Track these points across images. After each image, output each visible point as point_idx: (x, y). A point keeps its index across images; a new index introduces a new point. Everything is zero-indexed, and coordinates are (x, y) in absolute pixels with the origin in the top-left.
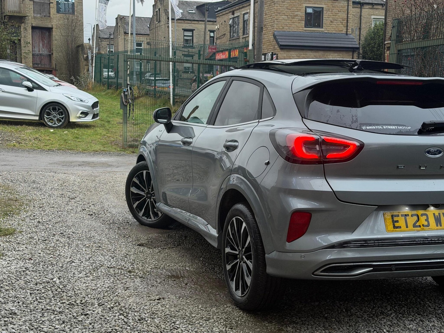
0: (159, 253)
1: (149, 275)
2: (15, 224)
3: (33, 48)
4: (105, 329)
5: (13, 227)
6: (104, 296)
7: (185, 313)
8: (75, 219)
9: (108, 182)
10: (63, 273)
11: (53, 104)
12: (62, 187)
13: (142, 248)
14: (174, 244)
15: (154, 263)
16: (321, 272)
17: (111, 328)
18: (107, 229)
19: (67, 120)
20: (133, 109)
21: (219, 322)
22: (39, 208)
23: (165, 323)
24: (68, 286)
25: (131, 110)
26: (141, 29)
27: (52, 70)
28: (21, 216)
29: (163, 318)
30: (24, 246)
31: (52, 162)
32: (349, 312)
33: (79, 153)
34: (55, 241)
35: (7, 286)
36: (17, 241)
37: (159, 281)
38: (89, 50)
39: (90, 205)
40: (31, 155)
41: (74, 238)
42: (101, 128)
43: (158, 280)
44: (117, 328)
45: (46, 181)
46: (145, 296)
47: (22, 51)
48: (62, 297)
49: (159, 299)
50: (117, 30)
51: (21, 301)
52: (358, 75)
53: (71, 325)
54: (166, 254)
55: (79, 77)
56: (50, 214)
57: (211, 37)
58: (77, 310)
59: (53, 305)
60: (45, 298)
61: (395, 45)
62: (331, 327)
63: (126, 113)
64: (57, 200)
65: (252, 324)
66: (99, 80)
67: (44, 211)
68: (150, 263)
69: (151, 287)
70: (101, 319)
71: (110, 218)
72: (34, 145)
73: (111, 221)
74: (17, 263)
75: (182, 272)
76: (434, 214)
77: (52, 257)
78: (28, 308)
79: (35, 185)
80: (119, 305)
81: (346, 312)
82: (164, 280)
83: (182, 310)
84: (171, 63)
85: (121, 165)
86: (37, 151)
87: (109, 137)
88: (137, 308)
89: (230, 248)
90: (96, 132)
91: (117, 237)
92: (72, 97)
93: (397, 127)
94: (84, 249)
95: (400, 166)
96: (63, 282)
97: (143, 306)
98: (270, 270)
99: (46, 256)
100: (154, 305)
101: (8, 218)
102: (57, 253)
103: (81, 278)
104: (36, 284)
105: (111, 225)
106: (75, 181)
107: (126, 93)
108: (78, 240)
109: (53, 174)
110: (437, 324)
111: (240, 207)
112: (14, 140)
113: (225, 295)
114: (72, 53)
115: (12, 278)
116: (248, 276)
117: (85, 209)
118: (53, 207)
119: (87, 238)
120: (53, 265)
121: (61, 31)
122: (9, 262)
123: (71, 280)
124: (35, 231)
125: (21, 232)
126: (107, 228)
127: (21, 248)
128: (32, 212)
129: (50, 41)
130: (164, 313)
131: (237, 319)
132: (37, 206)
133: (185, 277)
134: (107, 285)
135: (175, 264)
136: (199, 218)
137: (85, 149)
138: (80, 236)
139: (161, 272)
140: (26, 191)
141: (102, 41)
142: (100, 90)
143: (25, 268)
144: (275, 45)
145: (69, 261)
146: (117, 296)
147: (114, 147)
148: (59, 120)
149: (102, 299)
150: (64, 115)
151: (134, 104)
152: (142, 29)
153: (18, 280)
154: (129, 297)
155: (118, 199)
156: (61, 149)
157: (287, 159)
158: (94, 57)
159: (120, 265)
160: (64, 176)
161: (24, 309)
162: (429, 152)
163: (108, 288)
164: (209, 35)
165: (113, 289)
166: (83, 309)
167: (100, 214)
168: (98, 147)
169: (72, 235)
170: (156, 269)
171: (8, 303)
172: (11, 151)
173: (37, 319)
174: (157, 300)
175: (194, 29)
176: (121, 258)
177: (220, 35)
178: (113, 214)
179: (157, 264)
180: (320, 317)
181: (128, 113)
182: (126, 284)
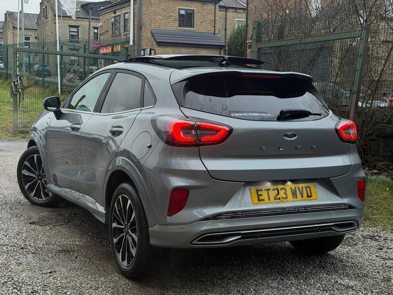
0: (50, 230)
1: (41, 251)
7: (76, 284)
13: (33, 226)
14: (64, 221)
15: (46, 239)
16: (198, 241)
20: (23, 98)
21: (107, 290)
25: (21, 98)
26: (29, 25)
29: (55, 290)
32: (222, 275)
37: (50, 256)
43: (49, 255)
46: (38, 270)
49: (51, 273)
50: (6, 24)
52: (226, 69)
54: (57, 231)
57: (94, 33)
61: (255, 45)
62: (206, 289)
63: (16, 101)
65: (137, 290)
68: (42, 240)
69: (43, 262)
71: (2, 199)
73: (3, 202)
75: (72, 246)
76: (291, 188)
80: (13, 279)
81: (219, 275)
82: (55, 255)
83: (73, 282)
84: (58, 56)
85: (12, 149)
88: (29, 281)
89: (116, 223)
91: (9, 217)
93: (260, 114)
95: (263, 148)
97: (36, 280)
98: (152, 241)
100: (46, 278)
105: (4, 205)
107: (16, 83)
110: (295, 282)
111: (126, 185)
113: (112, 266)
116: (133, 248)
130: (56, 285)
131: (124, 287)
133: (75, 251)
134: (0, 261)
135: (66, 240)
136: (87, 196)
139: (52, 247)
144: (153, 42)
146: (10, 271)
147: (5, 133)
151: (24, 93)
154: (22, 272)
155: (9, 181)
157: (167, 142)
159: (12, 243)
162: (286, 136)
163: (1, 264)
164: (93, 32)
165: (6, 265)
170: (48, 245)
174: (49, 273)
175: (79, 25)
176: (14, 236)
177: (103, 31)
178: (5, 195)
179: (48, 241)
180: (197, 281)
181: (18, 101)
182: (18, 260)
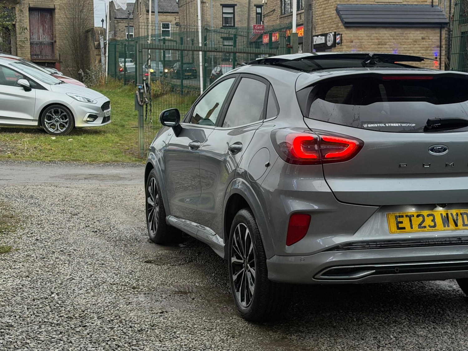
0: (167, 270)
1: (155, 291)
2: (11, 242)
3: (31, 34)
4: (103, 338)
5: (9, 245)
6: (104, 311)
7: (188, 324)
8: (77, 236)
9: (116, 196)
10: (62, 289)
11: (55, 105)
12: (64, 203)
13: (149, 265)
14: (185, 260)
15: (161, 279)
16: (322, 275)
17: (110, 338)
18: (112, 247)
19: (72, 124)
20: (151, 110)
21: (222, 332)
22: (37, 225)
23: (165, 333)
24: (66, 301)
25: (148, 111)
26: (168, 6)
27: (55, 63)
28: (17, 234)
29: (164, 329)
30: (21, 264)
31: (53, 176)
32: (360, 321)
33: (85, 164)
34: (54, 259)
35: (3, 302)
36: (13, 258)
37: (164, 297)
38: (101, 36)
39: (95, 221)
40: (29, 168)
41: (75, 256)
42: (113, 134)
43: (163, 295)
44: (115, 337)
45: (46, 196)
46: (148, 310)
47: (17, 39)
48: (61, 311)
49: (162, 313)
50: (138, 7)
51: (18, 315)
53: (69, 335)
54: (175, 271)
55: (89, 70)
56: (49, 231)
57: (257, 13)
58: (75, 322)
59: (51, 318)
60: (43, 313)
61: (458, 27)
62: (338, 335)
63: (142, 114)
64: (57, 217)
65: (256, 334)
66: (114, 73)
67: (43, 228)
68: (157, 280)
69: (155, 302)
70: (100, 330)
71: (117, 235)
72: (32, 156)
73: (117, 238)
74: (13, 281)
75: (190, 288)
76: (441, 214)
77: (50, 275)
78: (25, 321)
79: (32, 201)
80: (120, 318)
81: (357, 321)
82: (170, 295)
83: (185, 322)
84: (201, 53)
85: (135, 177)
86: (36, 164)
87: (122, 145)
88: (137, 320)
89: (235, 257)
90: (107, 139)
91: (122, 255)
92: (77, 96)
93: (401, 125)
94: (86, 267)
95: (402, 165)
96: (62, 298)
97: (144, 319)
98: (271, 276)
99: (45, 274)
100: (156, 317)
101: (3, 235)
102: (56, 271)
103: (81, 294)
104: (34, 300)
105: (117, 242)
106: (78, 195)
107: (142, 91)
108: (80, 257)
109: (53, 188)
110: (450, 331)
111: (244, 212)
112: (9, 151)
113: (233, 308)
114: (80, 39)
115: (8, 294)
116: (252, 285)
117: (89, 226)
118: (53, 224)
119: (89, 256)
120: (52, 282)
121: (65, 13)
122: (4, 279)
123: (70, 296)
124: (32, 249)
125: (17, 250)
126: (112, 245)
127: (18, 266)
128: (30, 229)
129: (52, 26)
130: (166, 325)
131: (241, 329)
132: (34, 223)
133: (193, 292)
134: (109, 300)
135: (184, 280)
136: (208, 228)
137: (93, 160)
138: (81, 253)
139: (168, 288)
140: (23, 207)
141: (119, 22)
142: (115, 87)
143: (22, 286)
144: (339, 23)
145: (69, 278)
146: (118, 310)
147: (128, 156)
148: (62, 125)
149: (102, 313)
150: (68, 119)
151: (152, 103)
152: (170, 5)
153: (15, 297)
154: (131, 311)
155: (126, 215)
156: (64, 160)
158: (107, 45)
159: (123, 282)
160: (66, 190)
161: (21, 322)
163: (109, 303)
164: (255, 12)
165: (114, 304)
166: (81, 322)
167: (106, 231)
168: (109, 157)
169: (73, 252)
170: (163, 285)
171: (4, 317)
172: (6, 163)
173: (35, 330)
174: (160, 313)
175: (236, 4)
176: (126, 275)
177: (268, 11)
178: (120, 231)
179: (164, 281)
180: (328, 326)
181: (145, 114)
182: (128, 299)
